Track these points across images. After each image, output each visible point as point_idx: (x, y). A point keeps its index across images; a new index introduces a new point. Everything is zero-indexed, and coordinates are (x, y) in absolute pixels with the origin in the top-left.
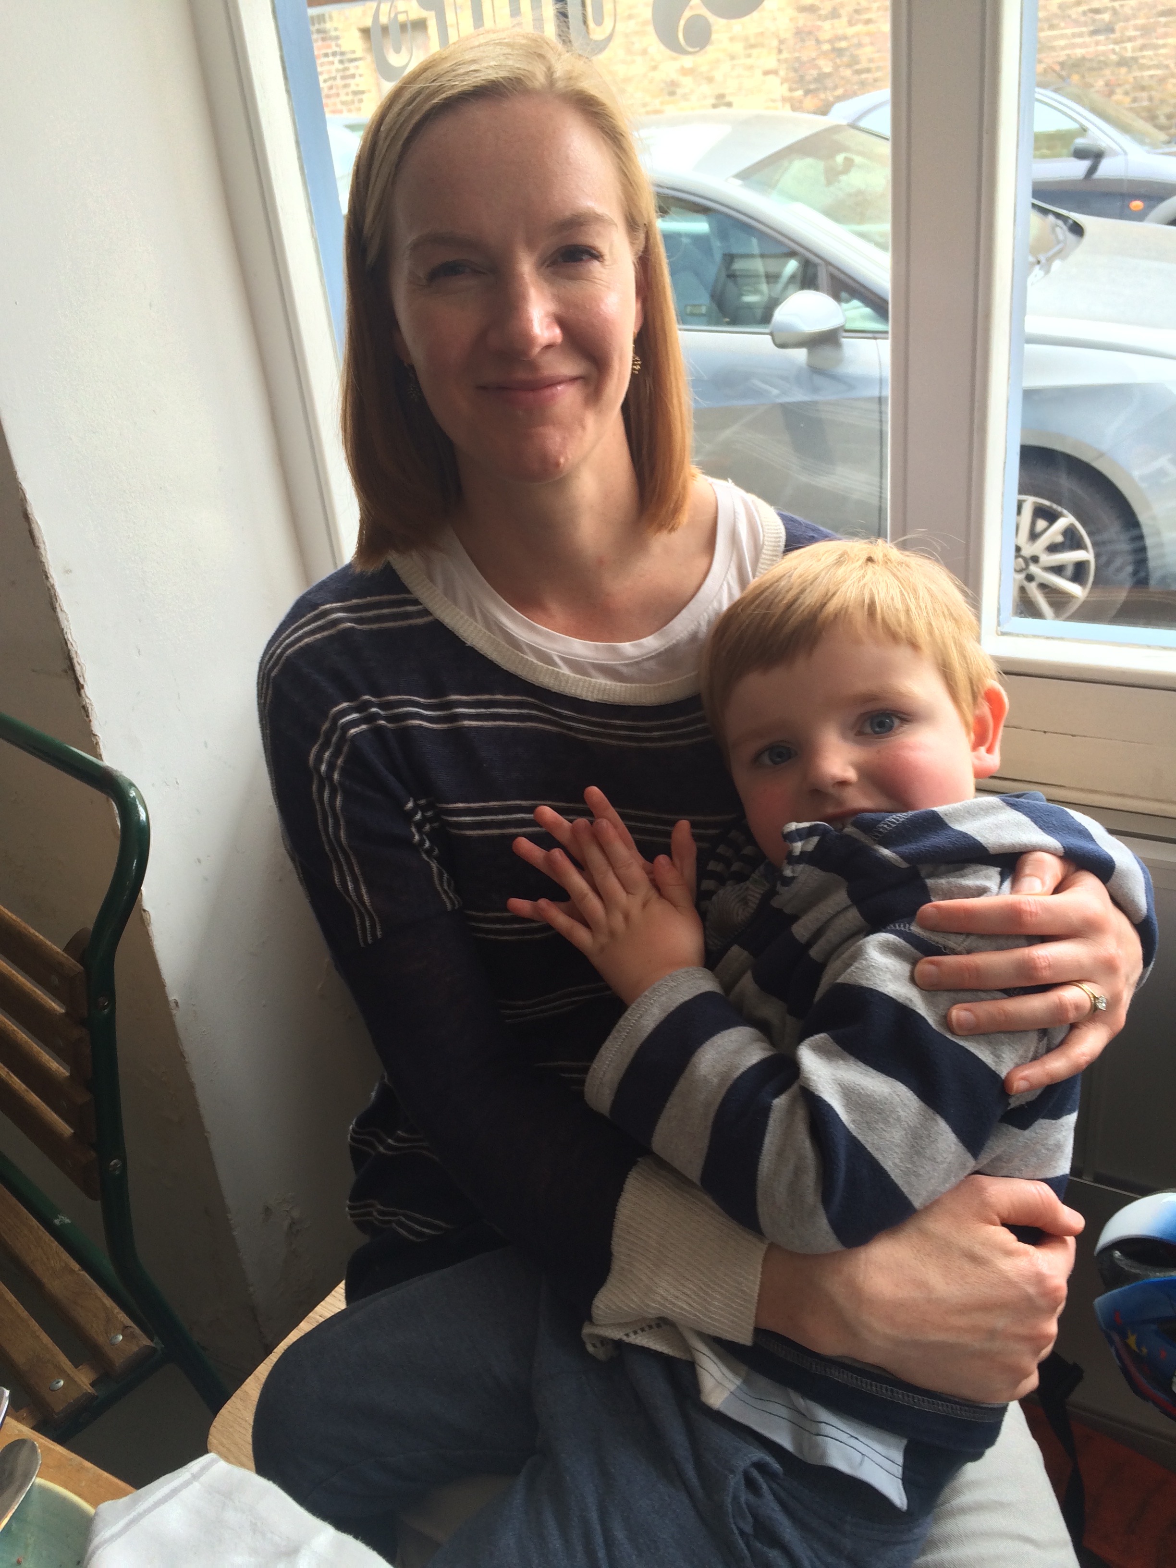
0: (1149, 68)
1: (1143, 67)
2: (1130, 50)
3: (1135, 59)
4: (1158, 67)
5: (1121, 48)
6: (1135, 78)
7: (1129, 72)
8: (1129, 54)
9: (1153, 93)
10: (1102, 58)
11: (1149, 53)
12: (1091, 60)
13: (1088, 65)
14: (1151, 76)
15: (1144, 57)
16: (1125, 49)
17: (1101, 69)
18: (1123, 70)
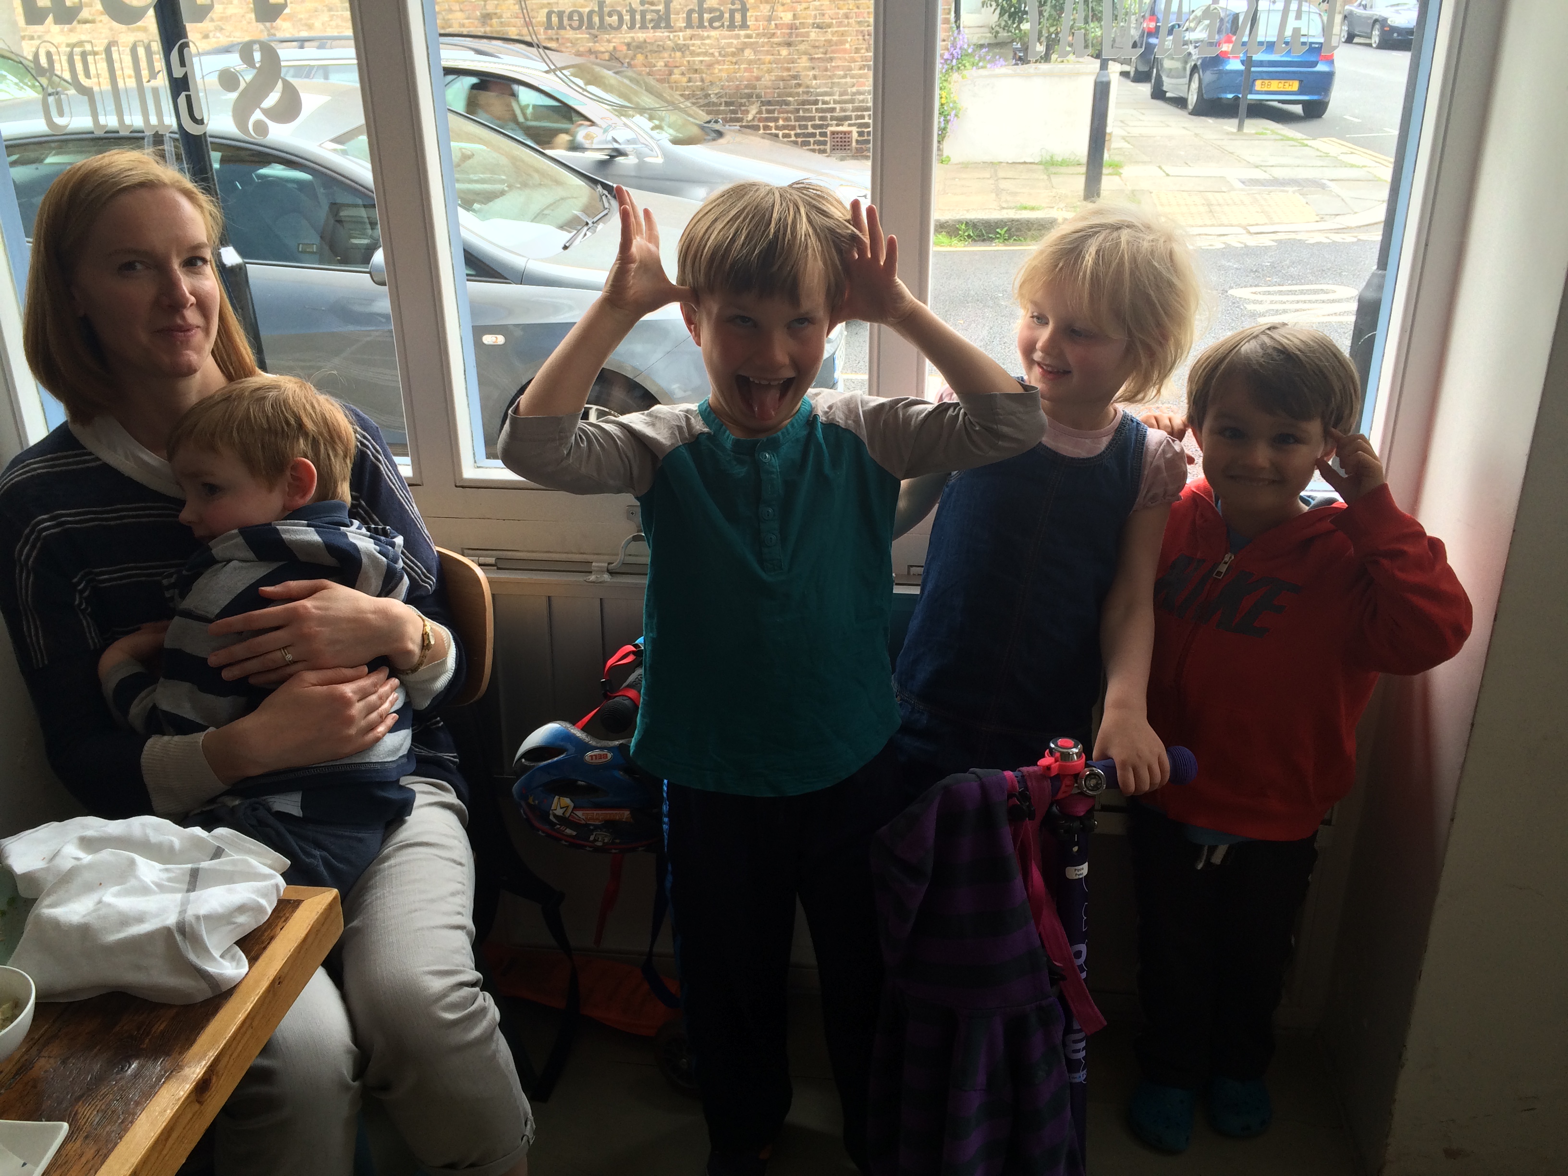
0: (698, 55)
1: (693, 54)
2: (681, 38)
3: (687, 47)
4: (705, 54)
5: (675, 36)
6: (689, 62)
7: (684, 57)
8: (681, 42)
9: (704, 75)
10: (661, 43)
11: (698, 42)
12: (651, 44)
13: (649, 48)
14: (701, 61)
15: (693, 45)
16: (679, 36)
17: (660, 52)
18: (678, 54)
